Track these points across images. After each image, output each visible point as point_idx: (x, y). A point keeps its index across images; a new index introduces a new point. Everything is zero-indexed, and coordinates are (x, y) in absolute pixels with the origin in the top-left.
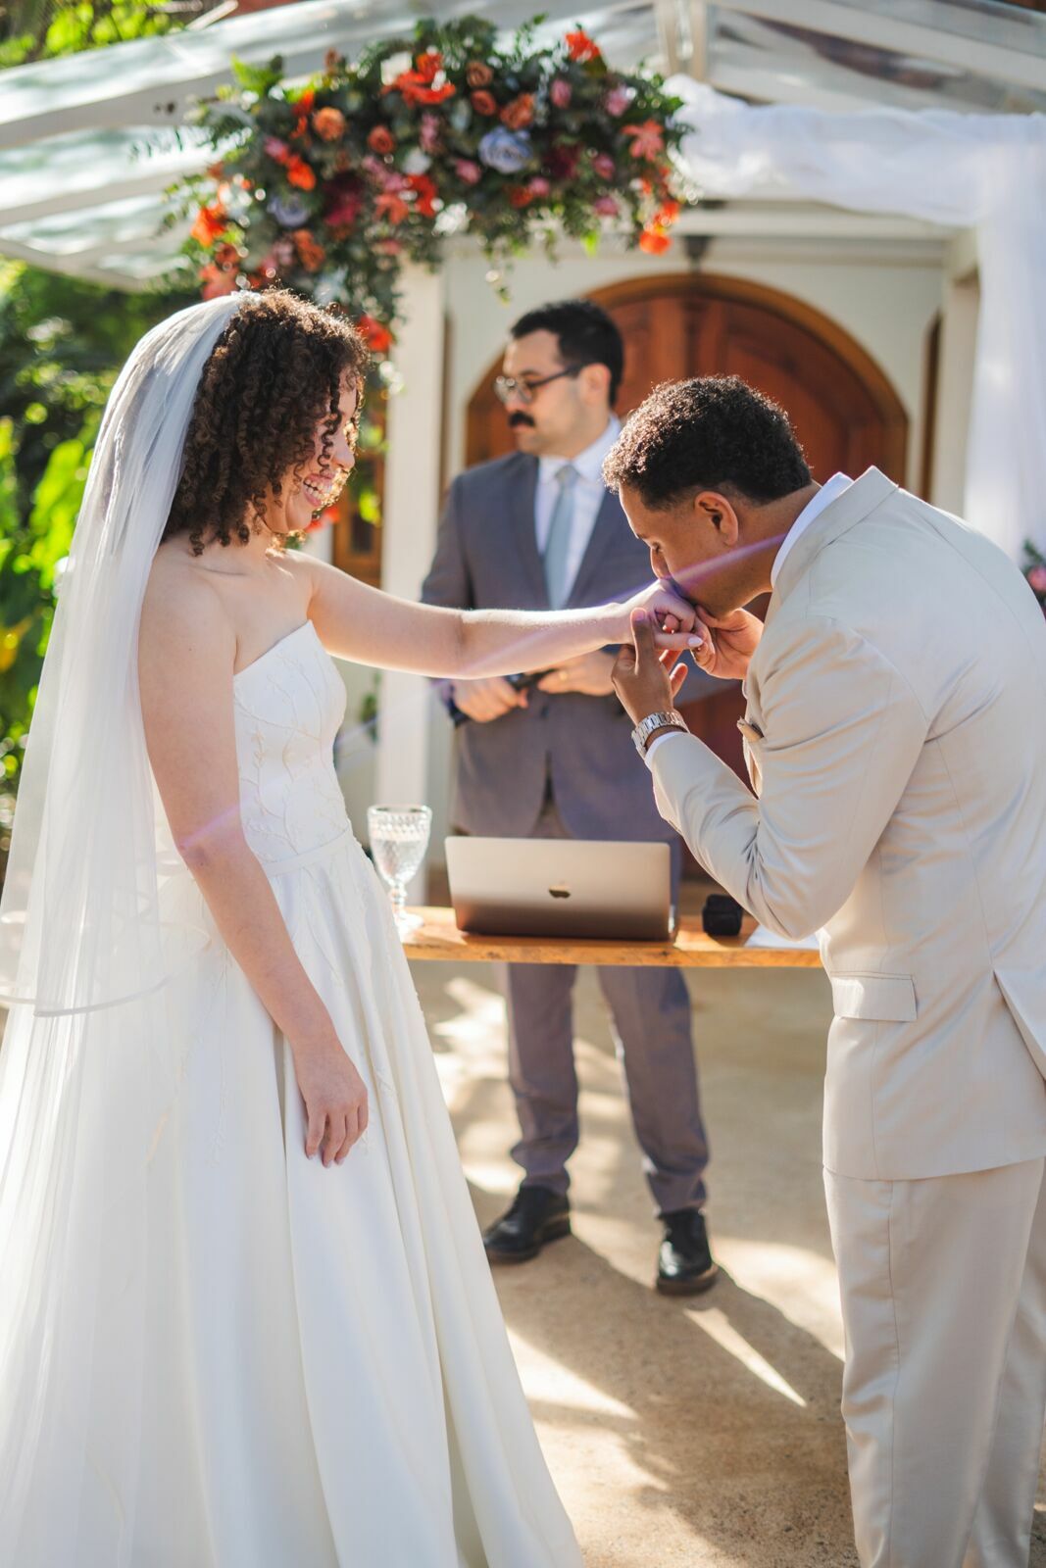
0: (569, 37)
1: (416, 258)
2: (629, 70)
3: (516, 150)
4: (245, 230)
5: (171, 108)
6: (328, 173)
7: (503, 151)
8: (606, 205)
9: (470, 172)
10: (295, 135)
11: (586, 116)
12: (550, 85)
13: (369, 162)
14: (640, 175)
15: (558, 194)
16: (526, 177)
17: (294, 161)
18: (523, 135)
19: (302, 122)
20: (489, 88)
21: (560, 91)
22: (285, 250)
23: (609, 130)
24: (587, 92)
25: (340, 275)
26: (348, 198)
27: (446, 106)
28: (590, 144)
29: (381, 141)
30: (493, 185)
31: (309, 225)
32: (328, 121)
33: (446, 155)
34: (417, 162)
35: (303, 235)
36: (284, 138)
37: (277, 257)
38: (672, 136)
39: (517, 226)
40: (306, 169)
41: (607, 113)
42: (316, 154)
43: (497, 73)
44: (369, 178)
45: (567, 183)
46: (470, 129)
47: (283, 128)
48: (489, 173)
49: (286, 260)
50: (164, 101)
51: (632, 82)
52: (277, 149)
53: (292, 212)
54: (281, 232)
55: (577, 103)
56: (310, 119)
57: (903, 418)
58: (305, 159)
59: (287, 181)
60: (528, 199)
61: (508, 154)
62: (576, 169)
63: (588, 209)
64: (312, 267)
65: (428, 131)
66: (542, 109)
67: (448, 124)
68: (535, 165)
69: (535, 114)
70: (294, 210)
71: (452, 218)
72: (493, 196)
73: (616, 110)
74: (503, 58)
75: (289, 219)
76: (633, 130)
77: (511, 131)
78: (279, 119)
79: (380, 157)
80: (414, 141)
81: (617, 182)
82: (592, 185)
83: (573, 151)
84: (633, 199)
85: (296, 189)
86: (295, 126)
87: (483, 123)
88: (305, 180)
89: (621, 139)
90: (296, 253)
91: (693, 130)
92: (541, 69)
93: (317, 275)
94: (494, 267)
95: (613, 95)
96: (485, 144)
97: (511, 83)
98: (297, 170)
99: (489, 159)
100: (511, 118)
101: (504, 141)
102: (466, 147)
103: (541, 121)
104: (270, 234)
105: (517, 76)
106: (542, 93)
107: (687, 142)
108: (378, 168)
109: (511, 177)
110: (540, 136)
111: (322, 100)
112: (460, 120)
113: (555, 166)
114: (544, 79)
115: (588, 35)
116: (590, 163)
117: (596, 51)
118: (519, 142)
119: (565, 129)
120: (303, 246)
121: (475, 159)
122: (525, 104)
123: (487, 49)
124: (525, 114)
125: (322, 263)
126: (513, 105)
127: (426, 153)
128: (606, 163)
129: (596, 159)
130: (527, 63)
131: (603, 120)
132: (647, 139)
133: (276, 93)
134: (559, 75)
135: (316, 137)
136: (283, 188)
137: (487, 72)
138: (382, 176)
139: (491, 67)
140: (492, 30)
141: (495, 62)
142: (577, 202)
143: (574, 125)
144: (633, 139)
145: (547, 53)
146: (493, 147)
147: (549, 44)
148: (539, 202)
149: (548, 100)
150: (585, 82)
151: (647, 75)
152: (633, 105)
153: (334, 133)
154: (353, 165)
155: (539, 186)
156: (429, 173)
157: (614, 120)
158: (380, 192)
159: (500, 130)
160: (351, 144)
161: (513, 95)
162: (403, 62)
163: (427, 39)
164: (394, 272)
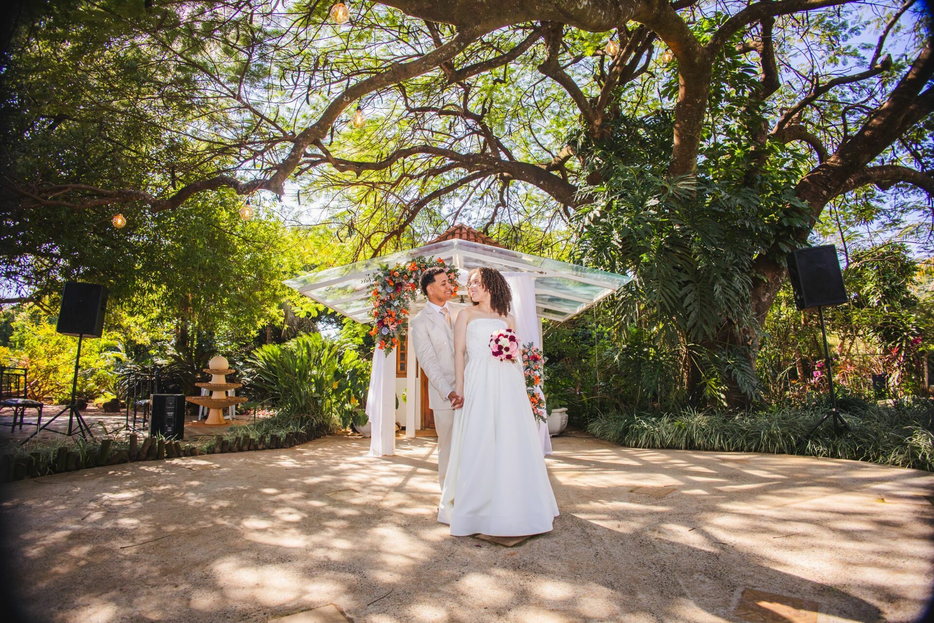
1: (412, 300)
2: (449, 265)
4: (381, 294)
6: (396, 283)
13: (403, 281)
17: (390, 281)
25: (398, 301)
26: (400, 287)
27: (417, 271)
29: (405, 278)
31: (393, 292)
32: (396, 274)
34: (412, 281)
35: (392, 294)
38: (457, 276)
40: (392, 282)
42: (394, 280)
44: (403, 284)
47: (388, 276)
49: (388, 299)
51: (449, 267)
52: (387, 279)
53: (390, 290)
54: (388, 294)
56: (393, 274)
58: (392, 280)
59: (389, 284)
65: (414, 275)
78: (387, 274)
79: (405, 280)
80: (411, 277)
85: (391, 286)
86: (391, 276)
88: (392, 284)
90: (390, 297)
93: (394, 301)
104: (386, 294)
107: (459, 276)
108: (405, 282)
111: (395, 271)
115: (442, 260)
117: (443, 262)
123: (424, 262)
125: (395, 299)
133: (387, 270)
135: (395, 277)
136: (388, 286)
137: (424, 265)
140: (425, 259)
147: (435, 260)
151: (452, 266)
153: (397, 276)
154: (401, 281)
156: (414, 283)
158: (405, 287)
160: (400, 278)
162: (409, 264)
163: (413, 260)
164: (408, 302)
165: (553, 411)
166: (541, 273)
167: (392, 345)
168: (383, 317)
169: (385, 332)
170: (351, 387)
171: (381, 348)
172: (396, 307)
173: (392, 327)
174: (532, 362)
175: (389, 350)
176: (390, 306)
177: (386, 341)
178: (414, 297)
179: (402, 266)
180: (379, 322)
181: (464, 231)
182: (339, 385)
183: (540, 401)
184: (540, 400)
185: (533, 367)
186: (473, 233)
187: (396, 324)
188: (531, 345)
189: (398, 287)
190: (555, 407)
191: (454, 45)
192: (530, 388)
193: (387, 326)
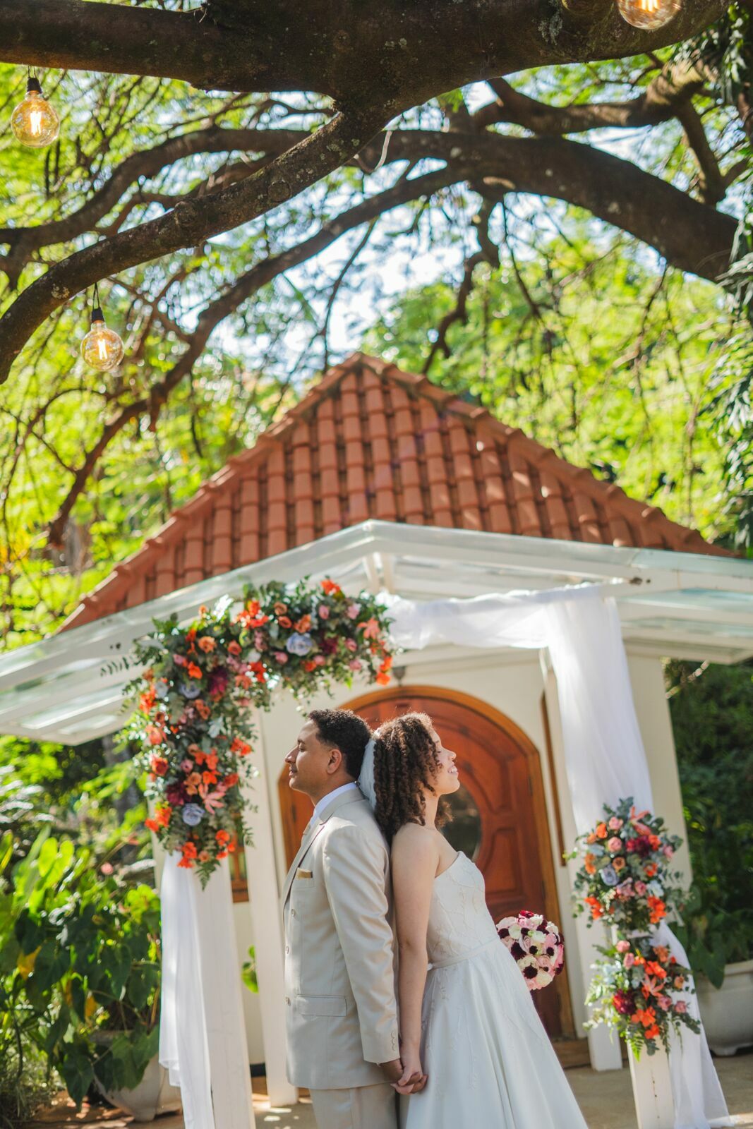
0: (323, 583)
1: (258, 706)
2: (355, 595)
3: (304, 643)
4: (167, 704)
5: (118, 646)
6: (209, 668)
7: (299, 645)
8: (356, 664)
9: (282, 658)
10: (190, 652)
11: (337, 621)
12: (317, 608)
13: (229, 660)
14: (370, 646)
15: (330, 662)
16: (312, 656)
17: (191, 665)
18: (308, 635)
19: (193, 645)
20: (287, 615)
21: (324, 611)
22: (191, 710)
23: (350, 627)
24: (337, 610)
25: (220, 720)
26: (221, 679)
27: (266, 627)
28: (343, 635)
29: (235, 649)
30: (296, 662)
31: (201, 696)
32: (206, 643)
33: (269, 652)
34: (254, 656)
35: (198, 701)
36: (183, 654)
37: (187, 715)
38: (383, 625)
39: (309, 682)
40: (197, 668)
41: (348, 618)
42: (201, 661)
43: (289, 606)
44: (230, 668)
45: (333, 656)
46: (279, 636)
47: (181, 649)
48: (292, 657)
49: (191, 716)
50: (114, 644)
51: (358, 601)
52: (180, 660)
53: (191, 689)
54: (187, 702)
55: (333, 616)
56: (196, 644)
57: (536, 752)
58: (196, 663)
59: (188, 675)
60: (314, 666)
61: (301, 646)
62: (338, 649)
63: (346, 667)
64: (206, 718)
65: (258, 641)
66: (315, 621)
67: (268, 635)
68: (316, 650)
69: (312, 624)
70: (193, 690)
71: (274, 682)
72: (295, 669)
73: (353, 615)
74: (291, 598)
75: (189, 695)
76: (363, 625)
77: (301, 634)
78: (179, 645)
79: (234, 656)
80: (252, 646)
81: (358, 652)
82: (346, 655)
83: (335, 640)
84: (368, 658)
85: (193, 679)
86: (190, 647)
87: (286, 632)
88: (197, 674)
89: (358, 629)
90: (196, 712)
91: (393, 620)
92: (312, 601)
93: (207, 722)
94: (300, 704)
95: (350, 608)
96: (288, 643)
97: (297, 610)
98: (193, 669)
99: (290, 650)
100: (300, 628)
101: (298, 640)
102: (279, 646)
103: (316, 627)
104: (182, 704)
105: (299, 606)
106: (314, 613)
107: (391, 626)
108: (234, 662)
109: (304, 657)
110: (317, 634)
111: (200, 634)
112: (274, 633)
113: (327, 648)
114: (314, 605)
115: (334, 581)
116: (345, 645)
117: (338, 589)
118: (306, 639)
119: (329, 630)
120: (198, 707)
121: (285, 650)
122: (306, 620)
123: (282, 595)
124: (307, 625)
125: (210, 716)
126: (300, 621)
127: (257, 651)
128: (352, 643)
129: (347, 641)
130: (304, 599)
131: (347, 622)
132: (371, 627)
133: (175, 632)
134: (322, 603)
135: (201, 652)
136: (186, 679)
137: (285, 607)
138: (237, 666)
139: (286, 603)
140: (284, 585)
141: (286, 600)
142: (341, 664)
143: (333, 627)
144: (363, 629)
145: (313, 592)
146: (292, 643)
147: (314, 588)
148: (319, 668)
149: (318, 616)
150: (335, 605)
151: (366, 596)
152: (360, 614)
153: (210, 648)
154: (221, 663)
155: (319, 660)
156: (261, 661)
157: (352, 621)
158: (237, 674)
159: (296, 634)
160: (218, 652)
161: (299, 616)
162: (240, 607)
163: (250, 595)
164: (247, 714)
165: (729, 969)
166: (636, 581)
167: (218, 851)
168: (182, 775)
169: (192, 817)
170: (79, 968)
171: (185, 863)
172: (216, 741)
173: (212, 800)
174: (635, 860)
175: (210, 867)
176: (198, 736)
177: (200, 845)
178: (263, 701)
179: (219, 614)
180: (170, 790)
181: (369, 380)
182: (40, 966)
183: (674, 970)
184: (674, 964)
185: (641, 873)
186: (402, 384)
187: (222, 788)
188: (627, 805)
189: (217, 678)
190: (735, 958)
191: (334, 147)
192: (636, 934)
193: (197, 800)
